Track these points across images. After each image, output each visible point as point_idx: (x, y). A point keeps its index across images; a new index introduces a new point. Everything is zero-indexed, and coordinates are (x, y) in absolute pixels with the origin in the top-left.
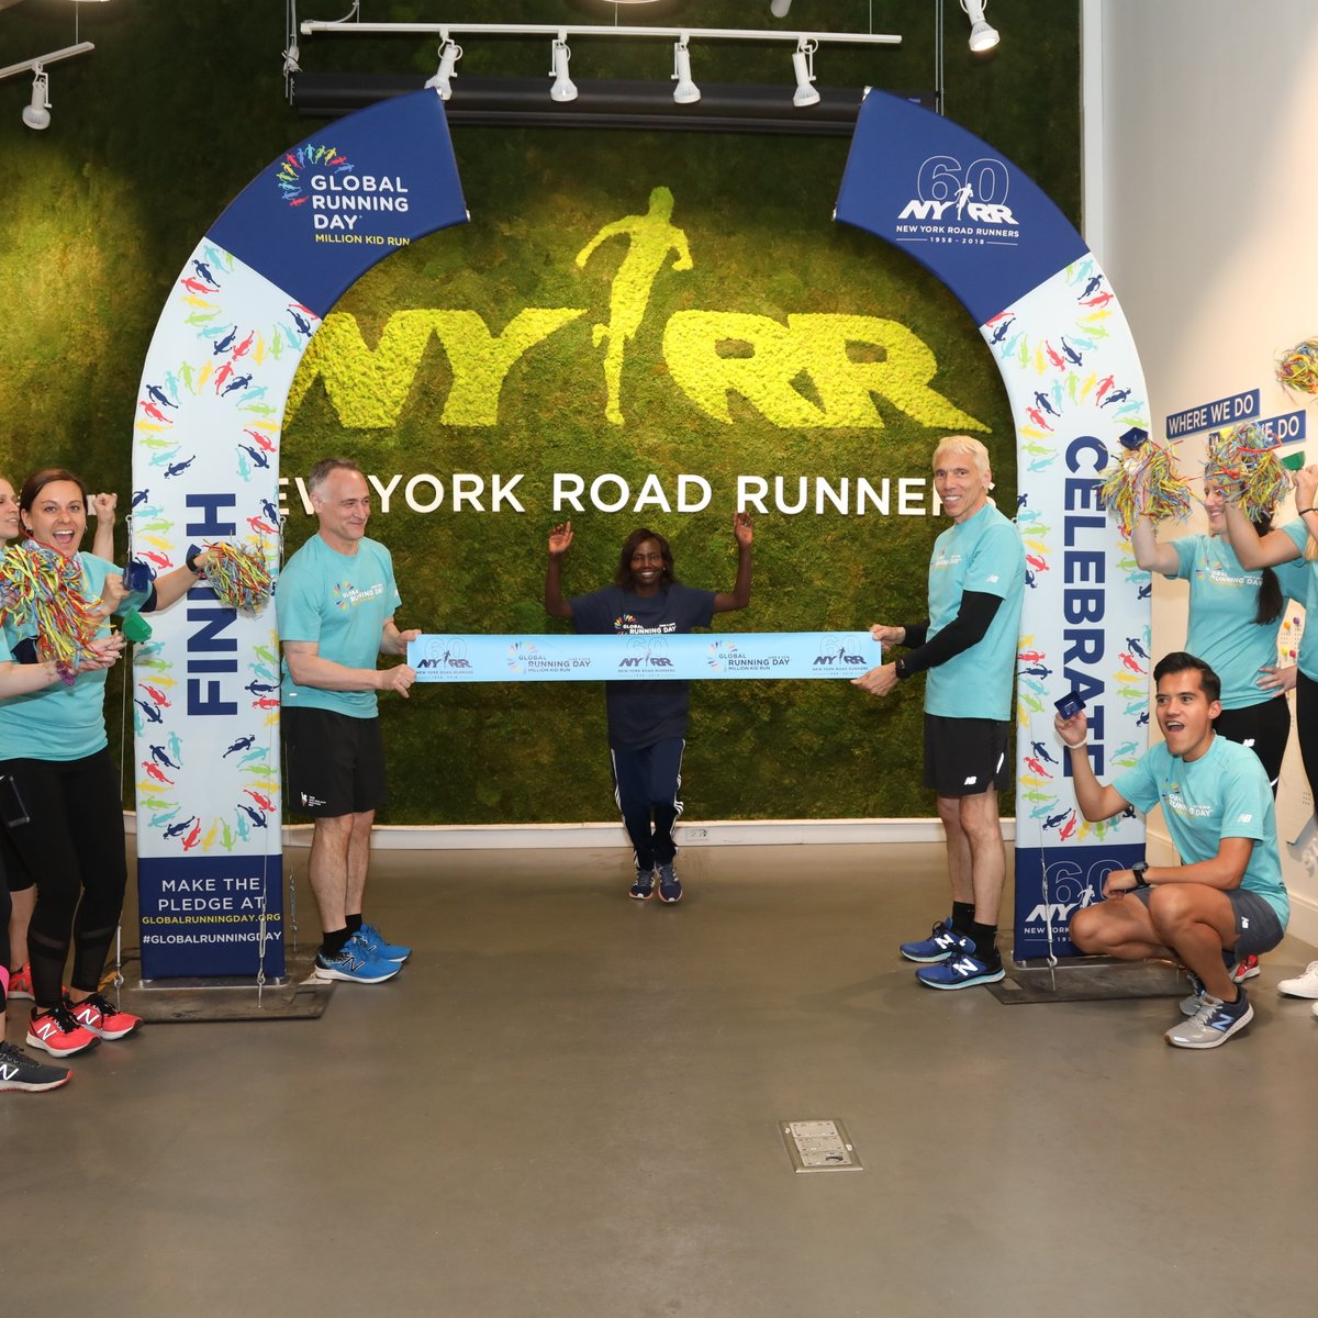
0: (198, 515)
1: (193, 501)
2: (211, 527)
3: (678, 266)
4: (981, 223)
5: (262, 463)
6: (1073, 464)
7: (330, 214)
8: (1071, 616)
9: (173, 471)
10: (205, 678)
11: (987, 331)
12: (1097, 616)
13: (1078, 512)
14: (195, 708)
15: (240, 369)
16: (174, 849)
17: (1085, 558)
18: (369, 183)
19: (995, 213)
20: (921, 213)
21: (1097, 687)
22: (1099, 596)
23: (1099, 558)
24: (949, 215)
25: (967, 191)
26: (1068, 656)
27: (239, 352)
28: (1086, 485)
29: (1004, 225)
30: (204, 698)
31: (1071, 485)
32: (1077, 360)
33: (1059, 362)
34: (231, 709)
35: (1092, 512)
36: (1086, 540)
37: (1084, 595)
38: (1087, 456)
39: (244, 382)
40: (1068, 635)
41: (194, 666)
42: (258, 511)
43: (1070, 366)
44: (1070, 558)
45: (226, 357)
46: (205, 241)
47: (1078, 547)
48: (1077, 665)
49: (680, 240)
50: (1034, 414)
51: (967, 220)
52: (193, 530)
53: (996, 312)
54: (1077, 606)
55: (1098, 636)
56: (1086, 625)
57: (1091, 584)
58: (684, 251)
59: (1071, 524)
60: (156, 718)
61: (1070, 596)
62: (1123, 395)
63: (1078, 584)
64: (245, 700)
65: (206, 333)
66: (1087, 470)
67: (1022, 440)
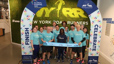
0: (26, 30)
1: (25, 29)
2: (27, 31)
3: (64, 4)
4: (89, 7)
5: (31, 26)
6: (95, 27)
7: (36, 5)
8: (94, 39)
9: (24, 26)
10: (27, 42)
11: (89, 16)
12: (96, 39)
13: (95, 31)
14: (26, 44)
15: (29, 18)
16: (25, 54)
17: (95, 34)
18: (39, 3)
19: (91, 6)
20: (84, 6)
21: (96, 44)
22: (96, 37)
23: (97, 34)
24: (86, 6)
25: (88, 4)
26: (93, 42)
27: (29, 17)
28: (96, 29)
29: (91, 7)
30: (27, 43)
31: (95, 29)
32: (96, 18)
33: (95, 18)
34: (29, 44)
35: (96, 31)
36: (96, 33)
37: (95, 37)
38: (96, 26)
39: (29, 19)
40: (94, 40)
41: (26, 41)
42: (31, 29)
43: (96, 19)
44: (94, 34)
45: (27, 17)
46: (26, 8)
47: (95, 33)
48: (94, 43)
49: (64, 2)
50: (92, 23)
51: (88, 6)
52: (25, 31)
53: (90, 14)
54: (94, 38)
55: (96, 40)
56: (95, 40)
57: (96, 36)
58: (64, 3)
59: (95, 32)
60: (23, 45)
61: (94, 37)
62: (100, 21)
63: (95, 36)
64: (30, 44)
65: (26, 15)
66: (96, 27)
67: (91, 25)
